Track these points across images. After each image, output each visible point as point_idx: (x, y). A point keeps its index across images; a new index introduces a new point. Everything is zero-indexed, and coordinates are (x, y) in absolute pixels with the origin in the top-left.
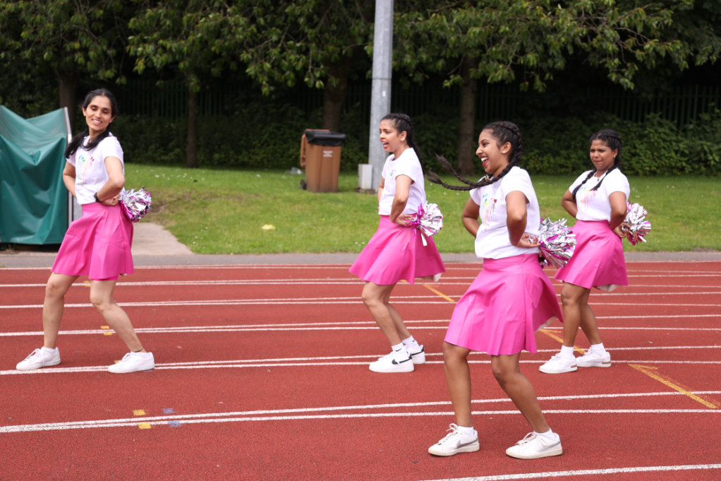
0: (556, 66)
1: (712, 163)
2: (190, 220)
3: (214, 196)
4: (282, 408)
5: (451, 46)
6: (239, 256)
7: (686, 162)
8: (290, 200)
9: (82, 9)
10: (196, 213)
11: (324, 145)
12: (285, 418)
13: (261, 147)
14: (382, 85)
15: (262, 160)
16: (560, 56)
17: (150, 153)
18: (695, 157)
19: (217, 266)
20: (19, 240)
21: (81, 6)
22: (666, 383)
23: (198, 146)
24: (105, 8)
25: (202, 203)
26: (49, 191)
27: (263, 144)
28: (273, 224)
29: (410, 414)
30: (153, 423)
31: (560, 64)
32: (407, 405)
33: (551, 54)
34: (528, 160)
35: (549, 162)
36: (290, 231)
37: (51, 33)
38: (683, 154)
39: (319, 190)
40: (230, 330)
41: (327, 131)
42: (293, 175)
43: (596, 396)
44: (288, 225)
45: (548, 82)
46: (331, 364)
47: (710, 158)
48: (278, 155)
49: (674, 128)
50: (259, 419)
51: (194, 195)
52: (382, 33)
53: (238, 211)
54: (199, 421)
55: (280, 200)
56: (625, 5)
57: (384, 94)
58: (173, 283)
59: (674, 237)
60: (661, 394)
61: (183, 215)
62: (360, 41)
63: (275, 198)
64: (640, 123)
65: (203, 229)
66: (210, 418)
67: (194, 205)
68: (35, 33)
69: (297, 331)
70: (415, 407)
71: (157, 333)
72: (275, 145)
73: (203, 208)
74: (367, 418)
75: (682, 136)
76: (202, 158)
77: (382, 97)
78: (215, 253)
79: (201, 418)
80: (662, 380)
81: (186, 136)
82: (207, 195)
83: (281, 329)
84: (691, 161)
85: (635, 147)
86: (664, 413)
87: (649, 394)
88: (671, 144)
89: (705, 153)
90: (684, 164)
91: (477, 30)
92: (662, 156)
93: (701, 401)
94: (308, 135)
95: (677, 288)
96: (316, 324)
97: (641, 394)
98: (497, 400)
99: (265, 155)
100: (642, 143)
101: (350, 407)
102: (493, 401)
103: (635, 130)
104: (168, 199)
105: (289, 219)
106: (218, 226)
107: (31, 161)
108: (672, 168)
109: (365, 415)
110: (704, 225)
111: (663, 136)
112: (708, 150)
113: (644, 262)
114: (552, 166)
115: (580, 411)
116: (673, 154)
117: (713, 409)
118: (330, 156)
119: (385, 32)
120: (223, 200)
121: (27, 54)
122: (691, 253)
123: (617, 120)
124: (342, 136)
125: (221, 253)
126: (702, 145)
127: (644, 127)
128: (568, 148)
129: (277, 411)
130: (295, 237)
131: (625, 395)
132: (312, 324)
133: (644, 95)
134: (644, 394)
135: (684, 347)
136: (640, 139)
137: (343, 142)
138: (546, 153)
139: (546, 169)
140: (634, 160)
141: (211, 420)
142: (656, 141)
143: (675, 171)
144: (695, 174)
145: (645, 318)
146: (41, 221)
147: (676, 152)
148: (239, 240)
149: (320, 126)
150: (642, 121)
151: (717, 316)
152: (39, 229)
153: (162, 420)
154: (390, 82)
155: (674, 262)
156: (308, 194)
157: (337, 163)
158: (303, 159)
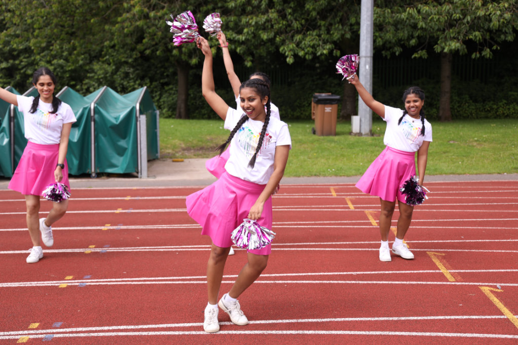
11: (326, 103)
14: (366, 61)
20: (109, 170)
26: (126, 140)
34: (498, 108)
35: (514, 109)
39: (322, 134)
52: (366, 25)
54: (98, 284)
57: (367, 67)
77: (366, 69)
94: (315, 98)
107: (114, 122)
118: (330, 111)
119: (368, 25)
124: (338, 97)
137: (338, 100)
138: (513, 103)
139: (512, 114)
146: (121, 159)
152: (121, 163)
154: (372, 58)
156: (315, 137)
157: (334, 116)
158: (314, 113)
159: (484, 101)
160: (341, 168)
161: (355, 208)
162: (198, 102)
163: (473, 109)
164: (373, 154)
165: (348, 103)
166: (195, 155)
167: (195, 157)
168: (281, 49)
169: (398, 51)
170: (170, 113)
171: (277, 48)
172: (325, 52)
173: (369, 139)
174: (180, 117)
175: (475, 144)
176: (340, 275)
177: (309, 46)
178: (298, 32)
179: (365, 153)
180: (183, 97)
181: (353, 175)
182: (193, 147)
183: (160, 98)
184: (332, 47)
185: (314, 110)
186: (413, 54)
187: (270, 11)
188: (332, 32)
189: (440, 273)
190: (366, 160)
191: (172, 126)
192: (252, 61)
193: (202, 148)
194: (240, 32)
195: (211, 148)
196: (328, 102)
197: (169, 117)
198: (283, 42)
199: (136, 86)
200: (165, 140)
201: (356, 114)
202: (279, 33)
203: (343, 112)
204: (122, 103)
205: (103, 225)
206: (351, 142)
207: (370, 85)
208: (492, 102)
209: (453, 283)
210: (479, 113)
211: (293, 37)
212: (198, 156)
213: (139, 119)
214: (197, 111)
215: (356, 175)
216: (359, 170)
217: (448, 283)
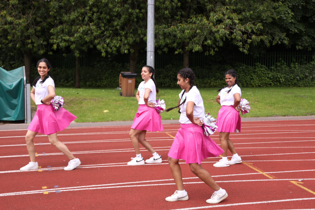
0: (220, 45)
1: (282, 82)
2: (75, 109)
3: (85, 99)
4: (102, 184)
5: (178, 38)
6: (94, 123)
7: (272, 81)
8: (115, 100)
9: (32, 27)
10: (78, 106)
11: (128, 78)
12: (103, 188)
13: (105, 79)
14: (151, 54)
15: (106, 84)
16: (221, 41)
17: (61, 83)
18: (275, 80)
19: (84, 127)
20: (5, 119)
21: (32, 26)
22: (255, 169)
23: (80, 80)
24: (42, 26)
25: (80, 102)
26: (17, 99)
27: (106, 78)
28: (108, 110)
29: (153, 185)
30: (49, 192)
31: (221, 44)
32: (152, 181)
33: (217, 40)
34: (211, 82)
35: (219, 83)
36: (114, 112)
37: (20, 37)
38: (270, 79)
39: (127, 96)
40: (86, 153)
41: (130, 72)
42: (118, 90)
43: (227, 175)
44: (114, 110)
45: (216, 52)
46: (124, 165)
47: (281, 80)
48: (112, 82)
49: (267, 68)
50: (92, 189)
51: (77, 99)
52: (150, 33)
53: (94, 105)
54: (68, 190)
55: (111, 100)
56: (246, 21)
57: (152, 57)
58: (65, 135)
59: (265, 111)
60: (253, 174)
61: (72, 107)
62: (142, 36)
63: (109, 99)
64: (254, 67)
65: (80, 112)
66: (73, 189)
67: (77, 103)
68: (14, 37)
69: (113, 153)
70: (155, 182)
71: (56, 155)
72: (111, 78)
73: (81, 104)
74: (136, 187)
75: (270, 72)
76: (82, 84)
77: (151, 59)
78: (84, 122)
79: (69, 189)
80: (254, 168)
81: (75, 76)
82: (82, 99)
83: (106, 152)
84: (273, 81)
85: (252, 76)
86: (253, 181)
87: (248, 174)
88: (266, 75)
89: (279, 78)
90: (271, 82)
91: (188, 31)
92: (262, 79)
93: (268, 176)
94: (122, 74)
95: (265, 131)
96: (120, 149)
97: (245, 174)
98: (188, 178)
99: (107, 82)
100: (255, 75)
101: (129, 183)
102: (186, 178)
103: (252, 69)
105: (115, 108)
106: (86, 111)
107: (9, 88)
108: (267, 84)
109: (135, 186)
110: (277, 106)
111: (263, 72)
112: (280, 77)
113: (253, 121)
114: (220, 84)
115: (220, 182)
116: (267, 79)
117: (272, 179)
118: (131, 82)
119: (151, 33)
120: (89, 101)
121: (10, 45)
122: (272, 117)
123: (245, 65)
124: (136, 74)
125: (86, 122)
126: (277, 75)
127: (255, 69)
129: (100, 185)
130: (116, 115)
131: (239, 175)
132: (119, 150)
133: (255, 55)
134: (246, 174)
135: (264, 155)
136: (254, 73)
137: (136, 76)
138: (218, 79)
140: (252, 81)
141: (73, 190)
142: (260, 74)
143: (268, 85)
144: (276, 86)
145: (250, 144)
146: (14, 111)
147: (268, 78)
148: (94, 117)
149: (128, 71)
150: (255, 66)
151: (279, 142)
152: (13, 114)
153: (53, 190)
154: (154, 53)
155: (265, 121)
156: (122, 97)
157: (133, 85)
158: (121, 84)
159: (203, 78)
163: (198, 82)
175: (212, 101)
178: (108, 37)
186: (175, 52)
188: (128, 38)
194: (73, 35)
196: (130, 77)
198: (99, 43)
208: (207, 79)
210: (201, 84)
211: (104, 40)
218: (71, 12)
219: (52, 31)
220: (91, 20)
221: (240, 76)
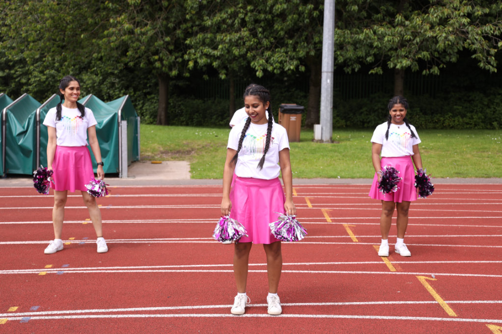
2: (205, 159)
6: (216, 180)
10: (211, 155)
11: (291, 113)
14: (327, 76)
19: (204, 186)
25: (216, 149)
26: (109, 143)
33: (448, 52)
45: (442, 69)
51: (212, 144)
52: (327, 44)
57: (329, 81)
61: (203, 156)
67: (211, 150)
73: (216, 152)
77: (327, 83)
82: (220, 145)
104: (197, 147)
114: (461, 124)
118: (295, 120)
119: (329, 43)
124: (302, 107)
125: (206, 178)
128: (472, 112)
137: (302, 111)
154: (333, 74)
157: (299, 124)
158: (280, 122)
159: (432, 114)
160: (303, 171)
161: (313, 206)
162: (177, 111)
163: (422, 121)
164: (333, 159)
165: (312, 113)
166: (172, 158)
167: (172, 159)
168: (252, 64)
169: (357, 67)
170: (151, 120)
171: (249, 63)
172: (292, 67)
173: (329, 146)
174: (160, 123)
175: (423, 151)
176: (294, 265)
177: (278, 61)
178: (267, 49)
179: (325, 158)
180: (164, 105)
181: (314, 178)
182: (171, 151)
183: (143, 107)
184: (298, 63)
185: (280, 119)
186: (370, 71)
187: (242, 29)
188: (297, 50)
189: (383, 264)
190: (326, 164)
191: (152, 132)
192: (226, 74)
193: (178, 152)
194: (215, 48)
195: (187, 151)
196: (293, 111)
197: (151, 123)
198: (254, 58)
199: (121, 95)
200: (146, 143)
201: (318, 123)
202: (250, 49)
203: (307, 121)
204: (106, 109)
205: (84, 219)
206: (313, 148)
207: (331, 97)
208: (439, 115)
209: (394, 273)
211: (263, 53)
212: (175, 159)
213: (120, 124)
214: (176, 119)
215: (316, 177)
216: (319, 172)
217: (390, 273)
218: (216, 13)
219: (188, 42)
220: (243, 23)
221: (496, 110)
